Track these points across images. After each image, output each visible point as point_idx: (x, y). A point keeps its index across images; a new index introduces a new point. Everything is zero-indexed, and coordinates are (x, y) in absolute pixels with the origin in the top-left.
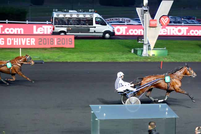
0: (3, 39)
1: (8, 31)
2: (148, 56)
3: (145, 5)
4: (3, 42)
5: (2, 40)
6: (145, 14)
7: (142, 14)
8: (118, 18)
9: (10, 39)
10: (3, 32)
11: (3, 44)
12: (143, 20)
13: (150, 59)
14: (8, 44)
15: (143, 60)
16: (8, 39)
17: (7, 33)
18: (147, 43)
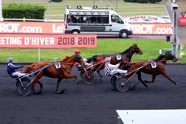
0: (20, 38)
1: (25, 29)
4: (21, 41)
5: (19, 40)
9: (28, 38)
10: (20, 31)
11: (20, 43)
14: (26, 44)
16: (26, 38)
17: (25, 32)
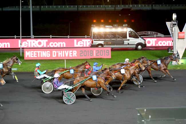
0: (49, 52)
1: (52, 45)
2: (177, 64)
3: (174, 19)
4: (49, 54)
5: (48, 53)
6: (174, 27)
7: (171, 27)
8: (147, 32)
9: (55, 52)
10: (48, 46)
11: (49, 56)
12: (172, 32)
13: (179, 67)
14: (53, 56)
15: (173, 68)
16: (53, 52)
17: (52, 46)
18: (176, 53)
